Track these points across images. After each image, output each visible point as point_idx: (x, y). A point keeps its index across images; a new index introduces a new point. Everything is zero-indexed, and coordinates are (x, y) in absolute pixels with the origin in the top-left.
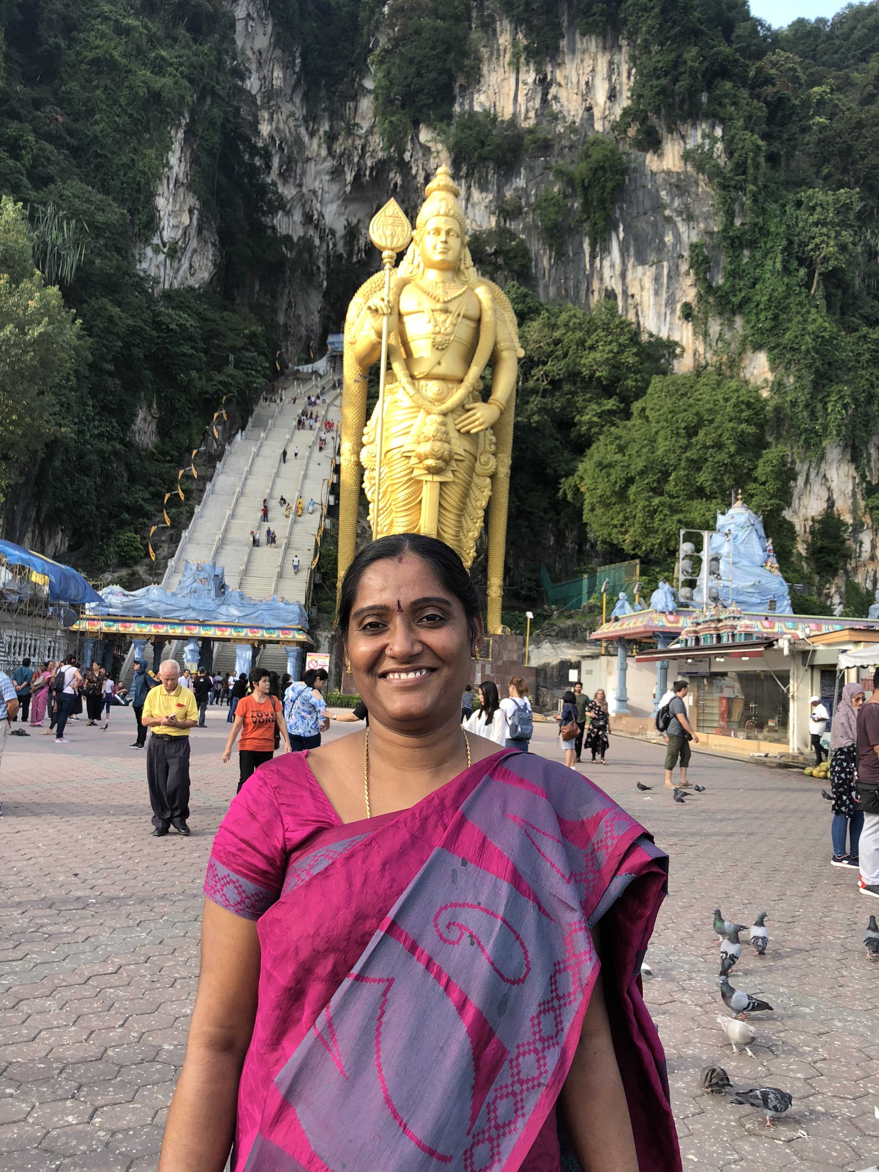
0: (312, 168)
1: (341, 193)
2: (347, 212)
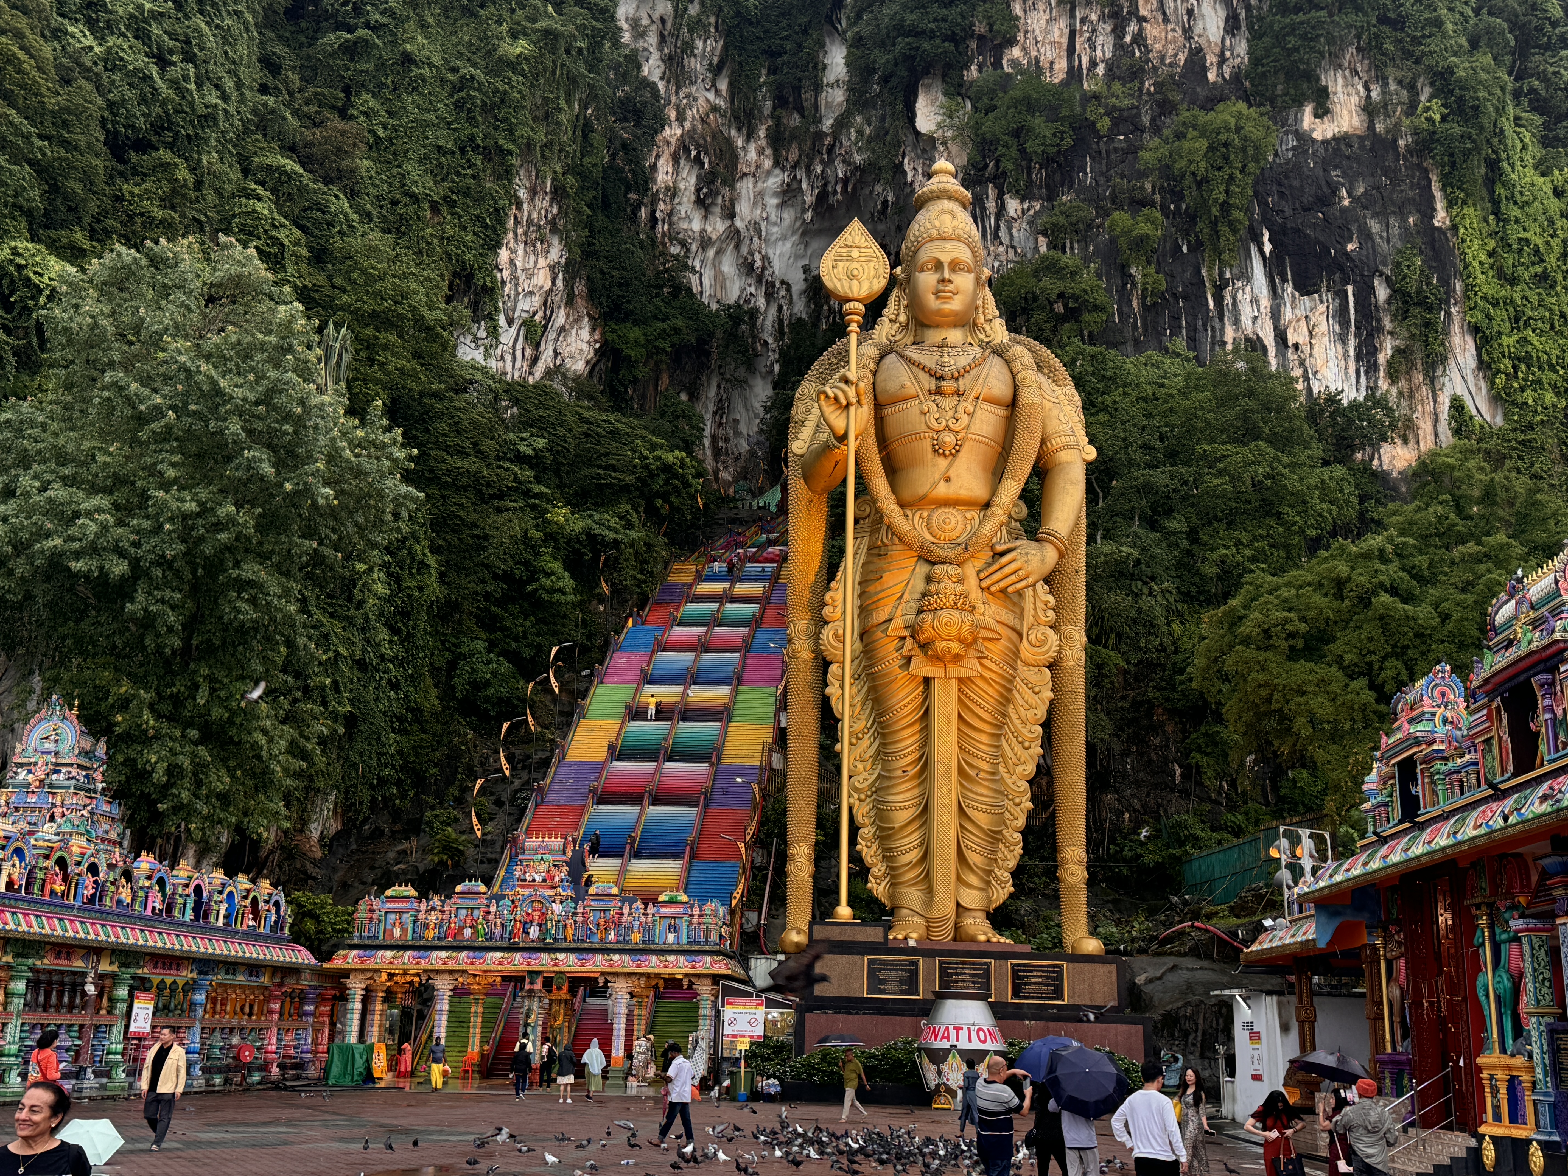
0: (748, 188)
1: (798, 224)
2: (809, 252)
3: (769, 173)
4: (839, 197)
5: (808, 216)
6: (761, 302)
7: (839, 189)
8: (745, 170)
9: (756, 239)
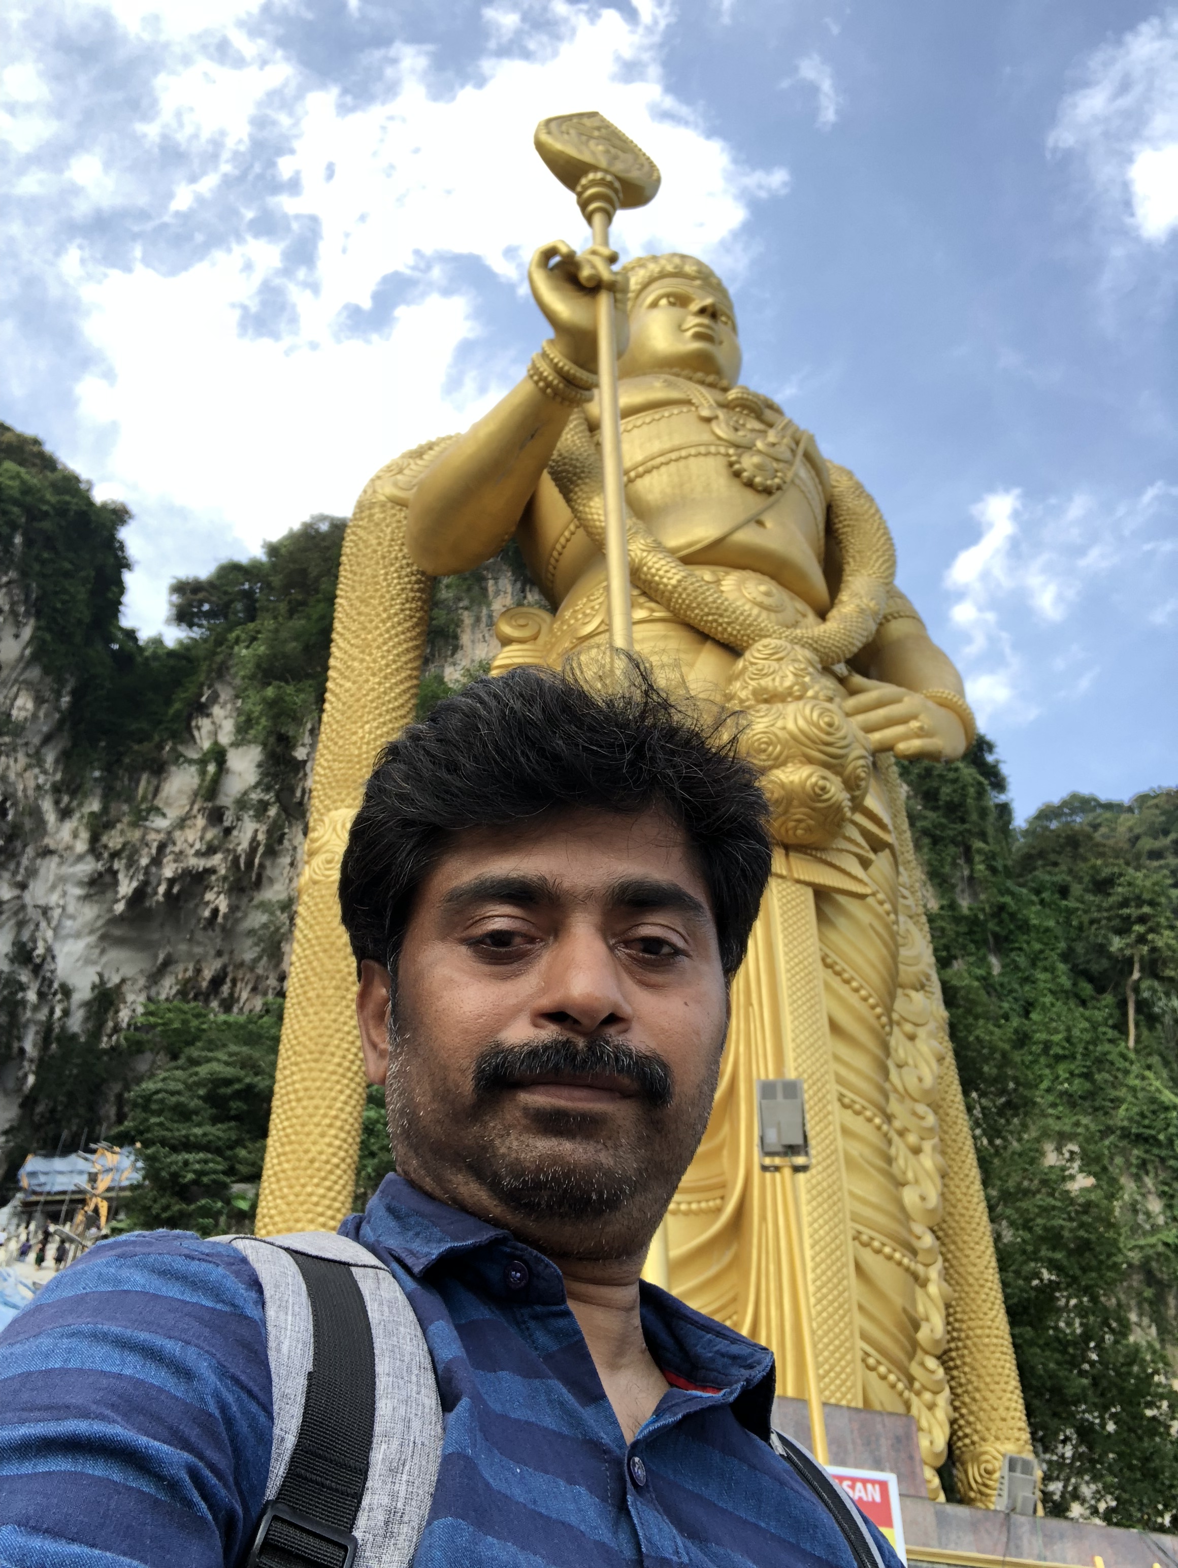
0: (50, 868)
1: (100, 923)
2: (104, 959)
3: (80, 858)
4: (160, 897)
5: (120, 907)
6: (32, 996)
7: (162, 889)
8: (52, 846)
9: (43, 924)
